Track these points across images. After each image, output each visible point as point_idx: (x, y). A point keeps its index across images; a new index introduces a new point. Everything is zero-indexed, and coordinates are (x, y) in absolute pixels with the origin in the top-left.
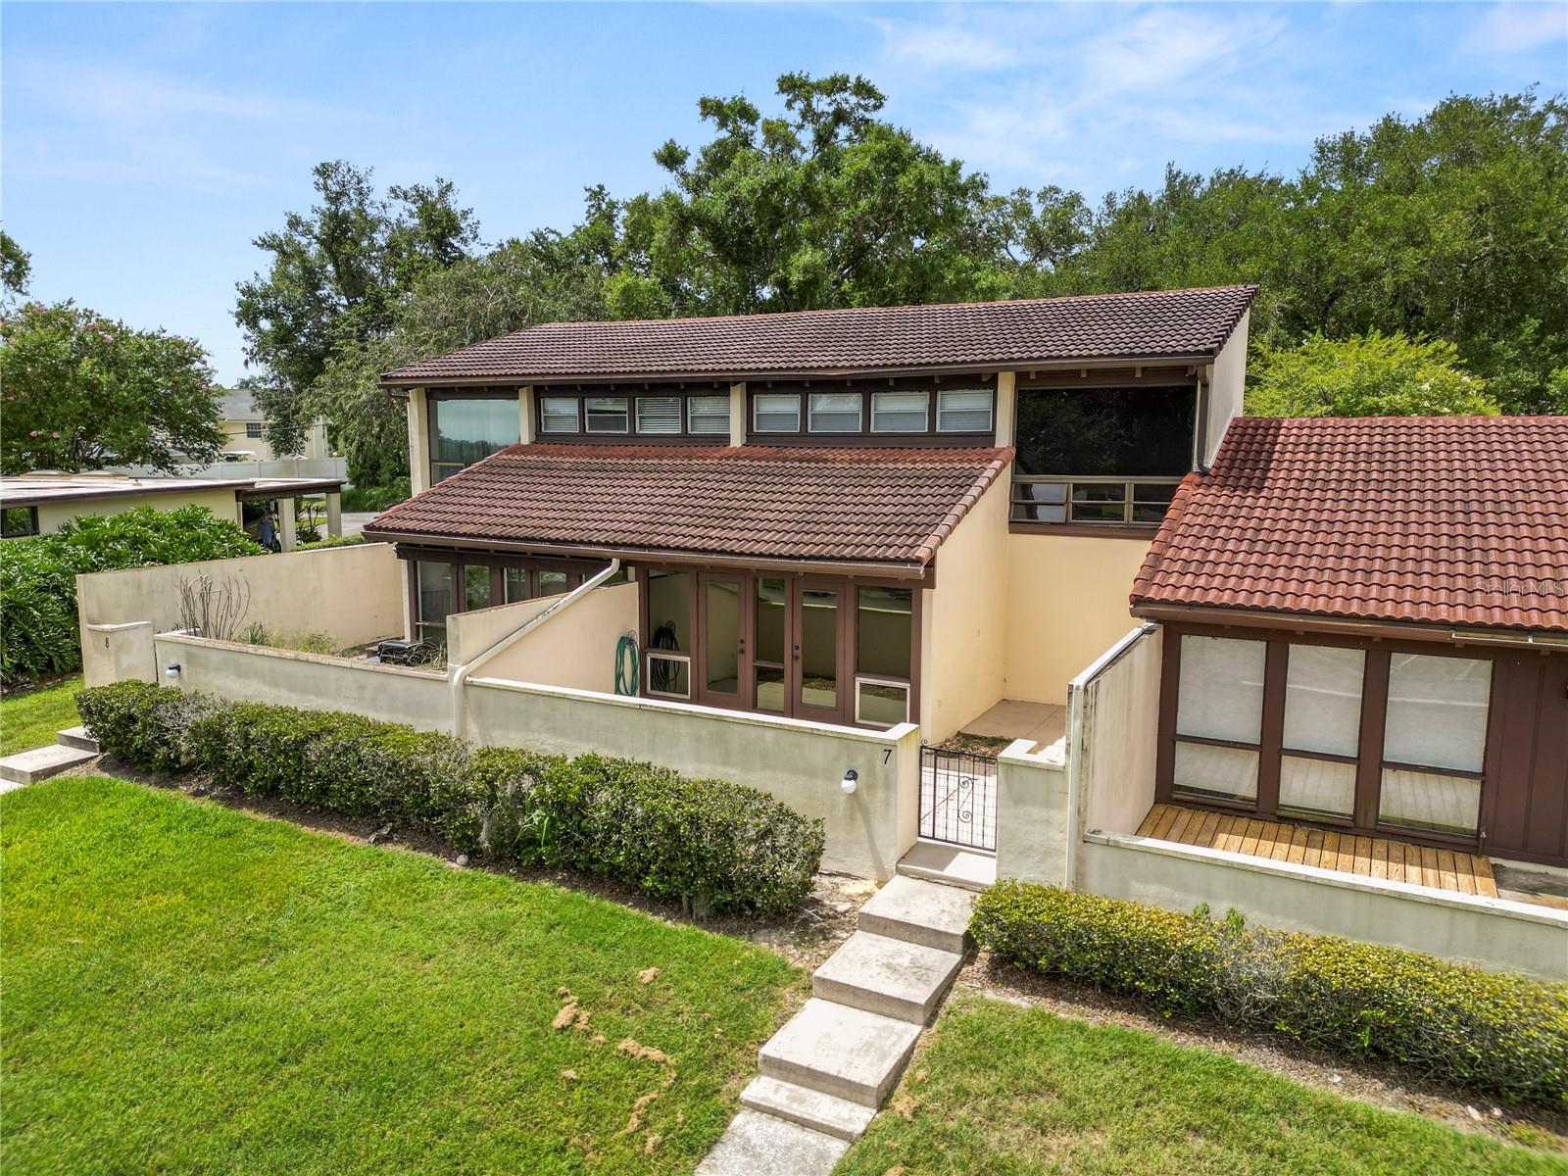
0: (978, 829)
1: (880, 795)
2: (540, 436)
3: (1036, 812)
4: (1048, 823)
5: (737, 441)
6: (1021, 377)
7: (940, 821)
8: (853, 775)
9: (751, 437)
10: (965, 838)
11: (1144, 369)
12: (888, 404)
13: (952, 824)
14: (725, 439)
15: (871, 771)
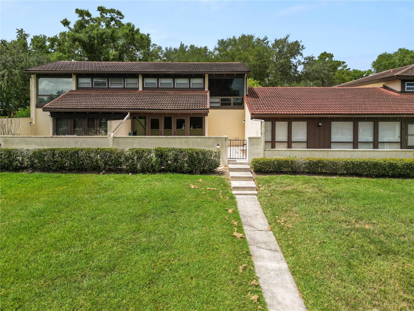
0: (239, 155)
1: (224, 148)
2: (78, 88)
3: (256, 147)
4: (258, 148)
5: (140, 89)
6: (209, 75)
7: (232, 155)
8: (218, 145)
9: (143, 88)
10: (237, 157)
11: (236, 74)
12: (179, 81)
13: (234, 155)
14: (138, 89)
15: (222, 144)
